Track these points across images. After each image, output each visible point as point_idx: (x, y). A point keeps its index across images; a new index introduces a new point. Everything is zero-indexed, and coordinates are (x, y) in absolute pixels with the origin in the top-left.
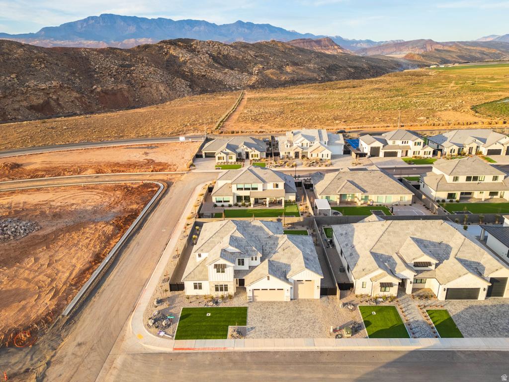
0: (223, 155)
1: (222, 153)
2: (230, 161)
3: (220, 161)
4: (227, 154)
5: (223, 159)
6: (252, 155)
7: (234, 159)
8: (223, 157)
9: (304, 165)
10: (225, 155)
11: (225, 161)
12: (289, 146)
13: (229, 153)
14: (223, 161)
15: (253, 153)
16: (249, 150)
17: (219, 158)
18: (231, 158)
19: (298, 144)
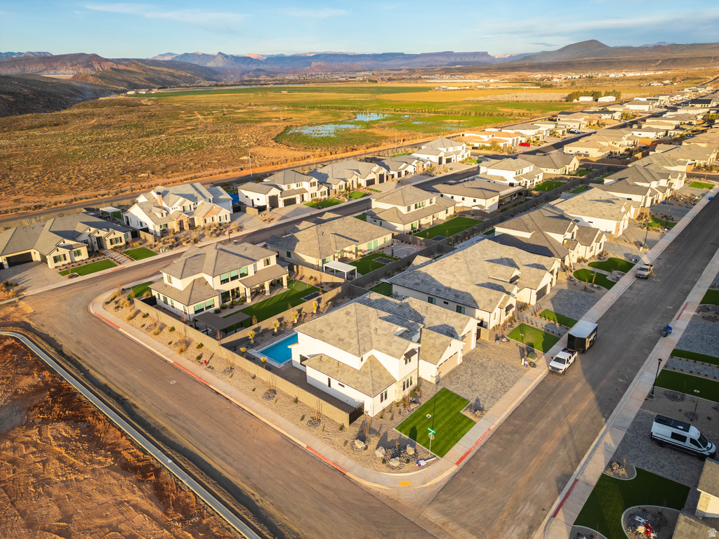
0: (62, 251)
1: (59, 249)
2: (77, 259)
3: (59, 264)
4: (70, 247)
5: (65, 259)
6: (111, 240)
7: (84, 254)
8: (64, 255)
9: (206, 237)
10: (66, 252)
11: (69, 260)
12: (165, 215)
13: (71, 245)
14: (66, 262)
15: (112, 236)
16: (102, 233)
17: (56, 259)
18: (78, 253)
19: (176, 210)
